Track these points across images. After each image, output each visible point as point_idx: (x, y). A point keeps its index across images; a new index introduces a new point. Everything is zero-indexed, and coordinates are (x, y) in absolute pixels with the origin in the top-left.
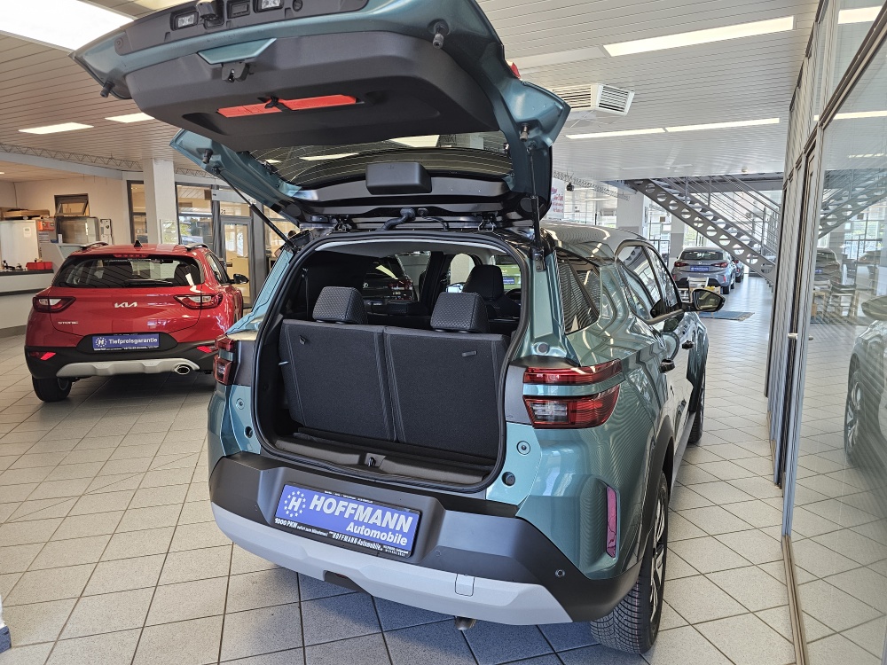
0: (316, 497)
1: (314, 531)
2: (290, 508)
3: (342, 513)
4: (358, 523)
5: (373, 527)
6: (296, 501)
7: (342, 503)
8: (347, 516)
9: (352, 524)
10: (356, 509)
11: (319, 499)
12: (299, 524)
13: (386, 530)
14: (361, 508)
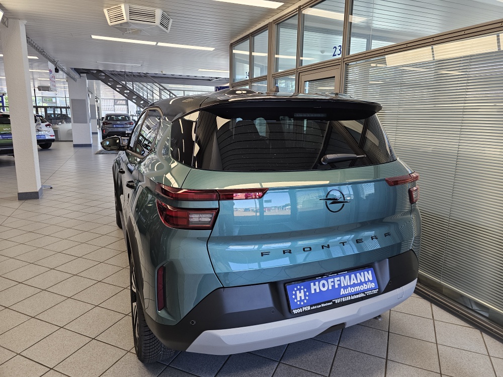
0: (312, 284)
1: (323, 305)
2: (299, 299)
3: (333, 286)
4: (345, 287)
5: (354, 285)
6: (300, 293)
7: (330, 280)
8: (337, 286)
9: (342, 290)
10: (340, 280)
11: (315, 285)
12: (311, 306)
13: (361, 284)
14: (342, 278)
